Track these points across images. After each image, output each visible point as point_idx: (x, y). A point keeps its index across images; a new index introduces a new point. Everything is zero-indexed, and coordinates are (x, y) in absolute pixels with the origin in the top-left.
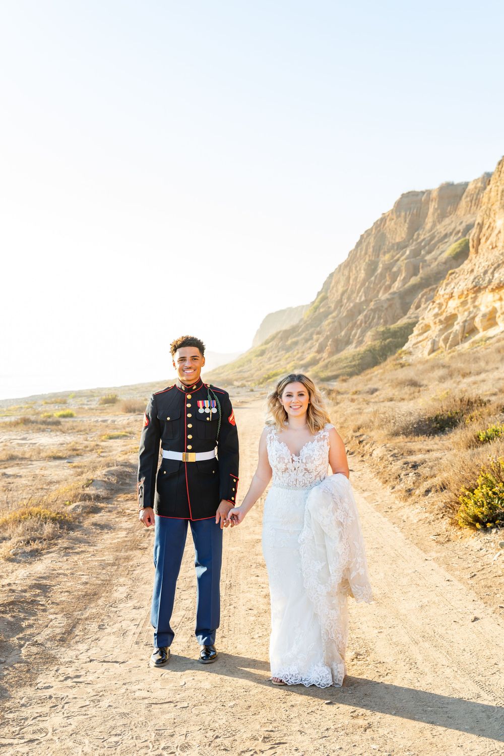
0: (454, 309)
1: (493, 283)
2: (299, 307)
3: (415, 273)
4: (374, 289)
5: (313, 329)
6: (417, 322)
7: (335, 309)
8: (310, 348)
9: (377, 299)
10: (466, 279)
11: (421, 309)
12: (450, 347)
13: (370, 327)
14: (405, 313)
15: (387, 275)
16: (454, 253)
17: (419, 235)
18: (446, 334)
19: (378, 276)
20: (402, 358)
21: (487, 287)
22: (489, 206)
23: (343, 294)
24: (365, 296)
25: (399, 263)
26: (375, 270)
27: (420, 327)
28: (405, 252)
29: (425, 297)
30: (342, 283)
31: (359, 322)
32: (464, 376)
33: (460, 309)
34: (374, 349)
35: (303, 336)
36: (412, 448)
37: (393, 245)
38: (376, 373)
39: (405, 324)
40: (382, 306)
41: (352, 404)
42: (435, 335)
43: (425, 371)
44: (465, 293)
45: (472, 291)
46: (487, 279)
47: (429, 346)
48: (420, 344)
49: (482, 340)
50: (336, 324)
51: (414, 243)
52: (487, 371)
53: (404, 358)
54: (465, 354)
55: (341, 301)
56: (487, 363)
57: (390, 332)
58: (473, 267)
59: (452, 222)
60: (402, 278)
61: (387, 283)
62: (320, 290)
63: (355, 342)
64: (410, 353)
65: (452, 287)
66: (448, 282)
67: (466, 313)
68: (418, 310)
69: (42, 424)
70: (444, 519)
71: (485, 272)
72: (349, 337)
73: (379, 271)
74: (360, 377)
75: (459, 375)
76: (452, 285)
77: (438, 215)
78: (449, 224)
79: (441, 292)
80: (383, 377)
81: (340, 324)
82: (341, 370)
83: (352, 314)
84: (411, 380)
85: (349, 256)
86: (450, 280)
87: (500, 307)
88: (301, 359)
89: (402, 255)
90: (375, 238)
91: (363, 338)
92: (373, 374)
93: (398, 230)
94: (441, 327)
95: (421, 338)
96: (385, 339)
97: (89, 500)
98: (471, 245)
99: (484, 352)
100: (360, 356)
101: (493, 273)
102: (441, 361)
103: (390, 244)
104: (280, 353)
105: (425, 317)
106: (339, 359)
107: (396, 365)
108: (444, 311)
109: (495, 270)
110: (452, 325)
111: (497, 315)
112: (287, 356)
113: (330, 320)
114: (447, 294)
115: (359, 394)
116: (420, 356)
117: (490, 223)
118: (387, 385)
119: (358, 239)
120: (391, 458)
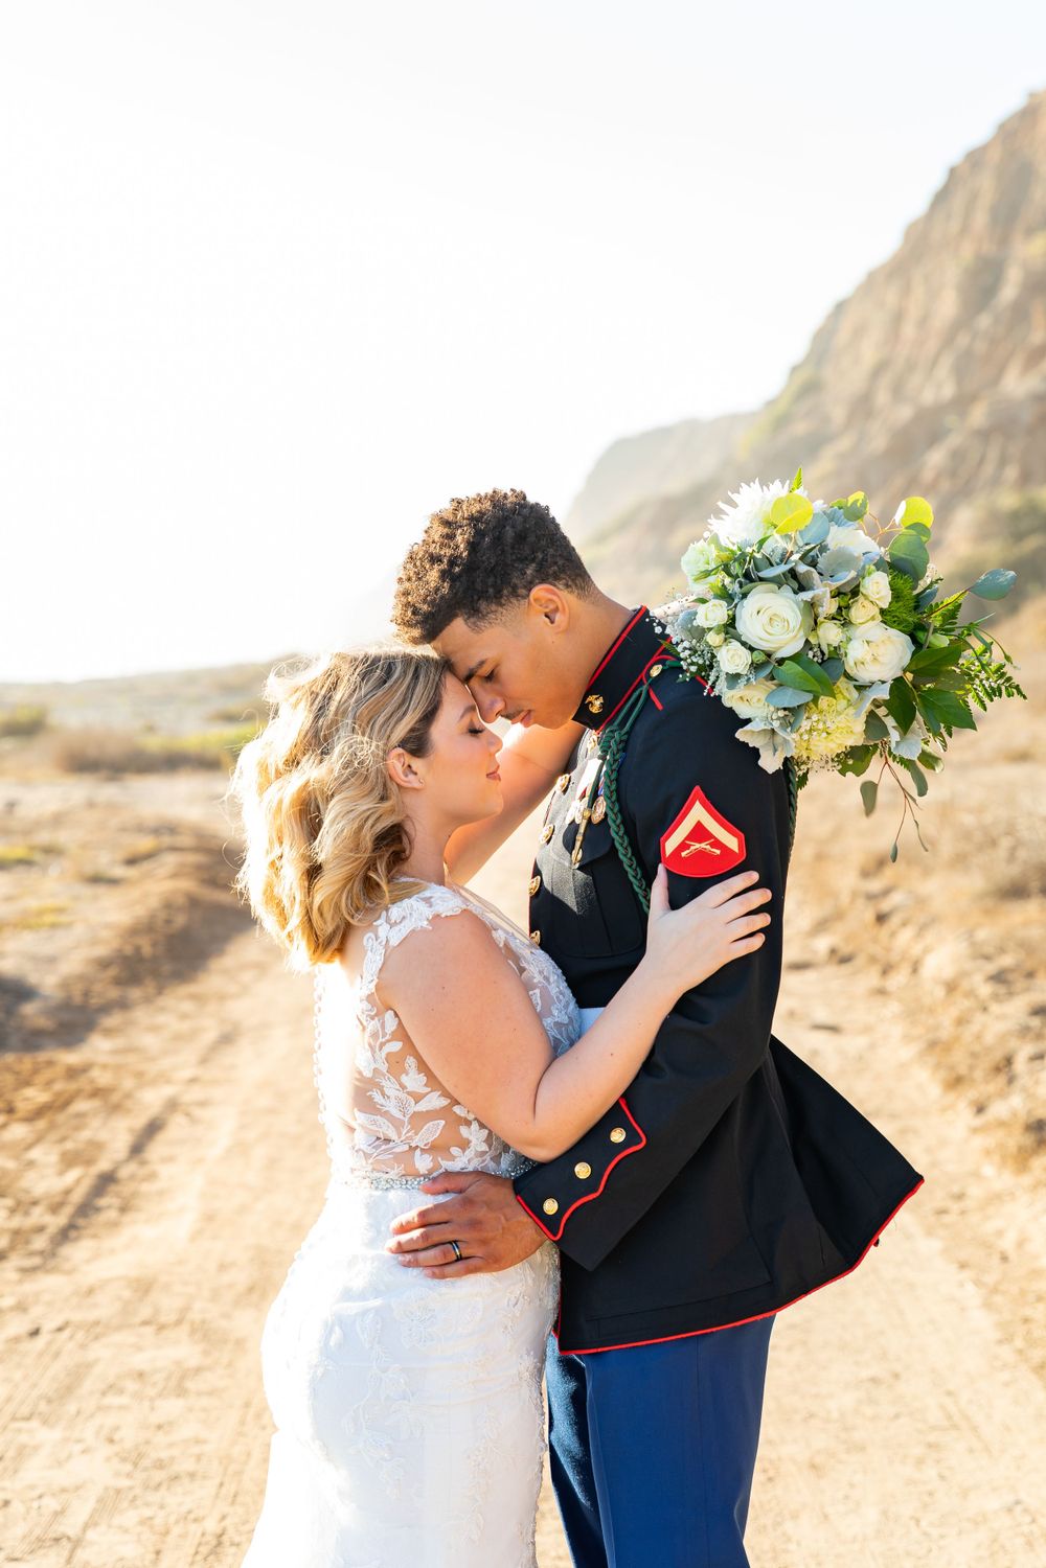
13: (967, 492)
19: (1002, 314)
24: (956, 383)
26: (992, 290)
73: (1007, 295)
90: (996, 179)
120: (985, 990)
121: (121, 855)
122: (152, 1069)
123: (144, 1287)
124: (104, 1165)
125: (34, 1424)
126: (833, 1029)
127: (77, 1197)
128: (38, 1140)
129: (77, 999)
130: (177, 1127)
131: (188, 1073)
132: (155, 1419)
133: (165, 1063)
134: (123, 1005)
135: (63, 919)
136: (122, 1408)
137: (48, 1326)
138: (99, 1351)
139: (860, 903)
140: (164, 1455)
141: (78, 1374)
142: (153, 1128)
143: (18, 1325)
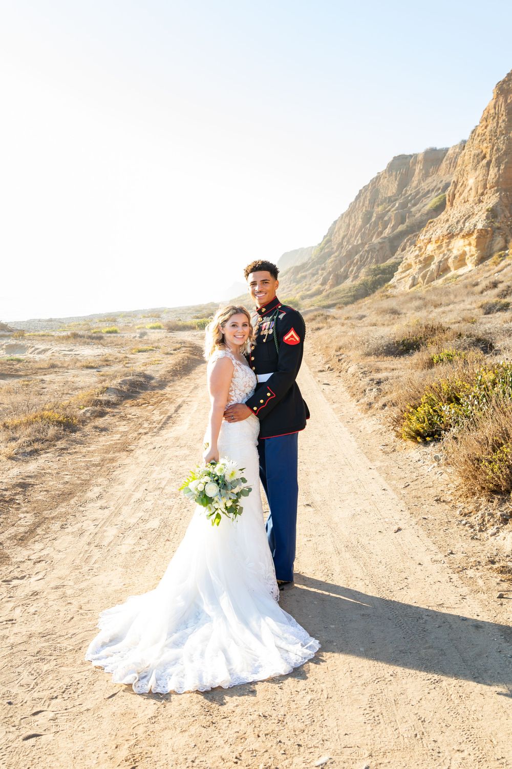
0: (432, 252)
1: (464, 231)
2: (309, 248)
3: (403, 223)
4: (369, 234)
5: (319, 266)
6: (401, 262)
7: (337, 249)
8: (316, 281)
9: (370, 242)
10: (442, 227)
11: (406, 251)
12: (427, 283)
13: (364, 265)
14: (393, 255)
15: (380, 223)
16: (435, 206)
17: (406, 190)
18: (424, 272)
19: (372, 224)
20: (388, 291)
21: (459, 234)
22: (463, 167)
23: (343, 238)
24: (361, 240)
25: (390, 213)
26: (370, 218)
27: (404, 265)
28: (395, 205)
29: (410, 241)
30: (343, 229)
31: (355, 261)
32: (436, 306)
33: (437, 251)
35: (310, 271)
37: (386, 198)
38: (366, 302)
39: (393, 263)
40: (375, 248)
42: (415, 273)
43: (406, 302)
44: (441, 238)
45: (447, 237)
46: (459, 227)
47: (410, 282)
48: (403, 279)
49: (453, 278)
50: (337, 261)
51: (403, 197)
52: (454, 303)
53: (390, 291)
54: (438, 289)
55: (341, 243)
56: (456, 296)
57: (380, 270)
58: (449, 217)
59: (434, 180)
60: (392, 225)
61: (380, 229)
62: (325, 234)
63: (351, 277)
64: (395, 287)
65: (431, 233)
66: (427, 229)
67: (441, 255)
68: (404, 252)
69: (88, 339)
71: (458, 222)
72: (348, 272)
73: (373, 219)
74: (353, 306)
75: (432, 306)
77: (423, 175)
78: (432, 183)
79: (422, 237)
81: (340, 262)
82: (339, 300)
83: (350, 255)
84: (392, 309)
85: (349, 207)
86: (429, 227)
87: (469, 250)
88: (308, 290)
89: (392, 207)
90: (370, 193)
91: (358, 274)
92: (363, 304)
93: (390, 187)
95: (404, 275)
96: (376, 275)
98: (447, 199)
99: (454, 288)
100: (354, 289)
101: (464, 223)
102: (419, 294)
103: (383, 198)
105: (408, 258)
106: (338, 290)
107: (383, 296)
108: (423, 253)
109: (465, 220)
110: (430, 264)
111: (467, 257)
112: (297, 287)
113: (332, 258)
114: (426, 239)
116: (403, 289)
117: (464, 182)
119: (358, 192)
120: (361, 375)
121: (172, 349)
122: (180, 394)
123: (177, 439)
124: (169, 414)
125: (154, 466)
126: (328, 384)
127: (163, 421)
128: (155, 409)
129: (163, 379)
130: (185, 406)
131: (187, 395)
132: (180, 465)
133: (183, 393)
134: (173, 381)
135: (160, 362)
136: (172, 463)
137: (157, 447)
138: (167, 452)
139: (335, 357)
140: (181, 472)
141: (164, 456)
142: (180, 406)
143: (151, 447)
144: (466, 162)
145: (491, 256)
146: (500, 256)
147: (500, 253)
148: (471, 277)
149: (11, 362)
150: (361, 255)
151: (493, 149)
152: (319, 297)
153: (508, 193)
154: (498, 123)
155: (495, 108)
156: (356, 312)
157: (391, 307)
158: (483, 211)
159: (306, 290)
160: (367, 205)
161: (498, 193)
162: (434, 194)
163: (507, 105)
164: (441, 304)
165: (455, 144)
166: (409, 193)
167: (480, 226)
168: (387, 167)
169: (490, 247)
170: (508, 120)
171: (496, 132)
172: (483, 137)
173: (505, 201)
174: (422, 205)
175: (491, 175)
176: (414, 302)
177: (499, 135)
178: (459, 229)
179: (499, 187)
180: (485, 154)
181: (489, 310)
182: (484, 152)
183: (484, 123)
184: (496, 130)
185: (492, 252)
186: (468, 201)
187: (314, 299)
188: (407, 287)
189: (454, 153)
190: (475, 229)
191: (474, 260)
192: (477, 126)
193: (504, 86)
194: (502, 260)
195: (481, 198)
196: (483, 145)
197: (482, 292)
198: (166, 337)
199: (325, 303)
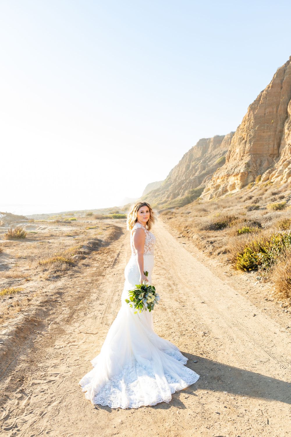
0: (219, 183)
1: (234, 173)
2: (160, 181)
3: (204, 170)
4: (188, 175)
5: (165, 189)
6: (205, 188)
7: (174, 182)
8: (164, 197)
9: (189, 179)
10: (224, 171)
11: (206, 183)
12: (218, 197)
13: (187, 189)
14: (200, 184)
15: (193, 170)
16: (219, 162)
17: (206, 155)
18: (216, 192)
19: (190, 170)
20: (199, 201)
21: (232, 174)
22: (234, 144)
23: (177, 177)
24: (185, 178)
25: (198, 165)
26: (189, 168)
27: (206, 189)
28: (200, 161)
29: (208, 178)
30: (176, 172)
31: (182, 187)
32: (224, 208)
33: (222, 183)
34: (188, 198)
35: (161, 192)
36: (209, 235)
37: (196, 159)
38: (189, 206)
39: (200, 188)
40: (191, 181)
41: (182, 218)
42: (212, 192)
43: (209, 206)
44: (224, 176)
45: (226, 176)
46: (232, 171)
47: (209, 197)
48: (206, 196)
49: (230, 195)
51: (204, 158)
52: (232, 206)
54: (223, 200)
55: (176, 179)
56: (232, 203)
57: (194, 191)
58: (227, 167)
59: (218, 150)
60: (199, 171)
61: (194, 173)
62: (168, 175)
63: (181, 194)
64: (202, 199)
67: (224, 184)
69: (64, 223)
70: (228, 266)
71: (232, 169)
72: (179, 193)
73: (191, 168)
74: (183, 208)
75: (222, 207)
76: (219, 174)
77: (213, 148)
78: (217, 151)
79: (214, 176)
80: (192, 208)
81: (175, 188)
82: (176, 205)
83: (180, 184)
85: (179, 162)
86: (218, 172)
87: (237, 182)
88: (161, 201)
89: (199, 162)
90: (189, 156)
91: (184, 193)
92: (188, 207)
93: (198, 153)
94: (214, 189)
95: (206, 193)
96: (192, 194)
97: (81, 254)
98: (226, 159)
99: (231, 199)
100: (183, 200)
101: (234, 169)
102: (214, 202)
104: (153, 198)
105: (208, 186)
106: (175, 201)
107: (197, 203)
108: (215, 183)
110: (219, 189)
111: (236, 185)
113: (171, 186)
114: (217, 177)
115: (184, 214)
116: (206, 200)
117: (234, 150)
118: (194, 211)
119: (183, 156)
120: (201, 239)
122: (117, 248)
126: (185, 244)
128: (107, 256)
129: (107, 242)
130: (121, 254)
131: (120, 249)
134: (111, 242)
135: (102, 233)
139: (185, 231)
141: (121, 278)
144: (235, 141)
145: (247, 185)
146: (252, 185)
147: (251, 183)
148: (238, 194)
149: (32, 233)
150: (185, 184)
151: (248, 135)
152: (166, 204)
153: (255, 156)
154: (250, 123)
155: (249, 116)
156: (186, 211)
157: (203, 208)
158: (243, 164)
159: (159, 200)
160: (187, 162)
161: (250, 156)
162: (218, 156)
163: (254, 115)
164: (226, 207)
165: (228, 134)
166: (207, 156)
167: (242, 171)
168: (197, 144)
169: (247, 180)
170: (255, 122)
171: (249, 128)
172: (243, 130)
173: (253, 159)
174: (213, 162)
175: (247, 147)
176: (213, 206)
177: (251, 129)
178: (232, 172)
179: (251, 153)
180: (244, 138)
181: (250, 209)
182: (244, 137)
183: (244, 123)
184: (249, 126)
185: (247, 183)
186: (236, 159)
187: (164, 205)
188: (208, 199)
189: (228, 137)
190: (239, 172)
191: (239, 187)
192: (240, 125)
193: (253, 106)
194: (252, 186)
195: (242, 158)
196: (243, 133)
197: (244, 201)
198: (99, 222)
199: (169, 207)
